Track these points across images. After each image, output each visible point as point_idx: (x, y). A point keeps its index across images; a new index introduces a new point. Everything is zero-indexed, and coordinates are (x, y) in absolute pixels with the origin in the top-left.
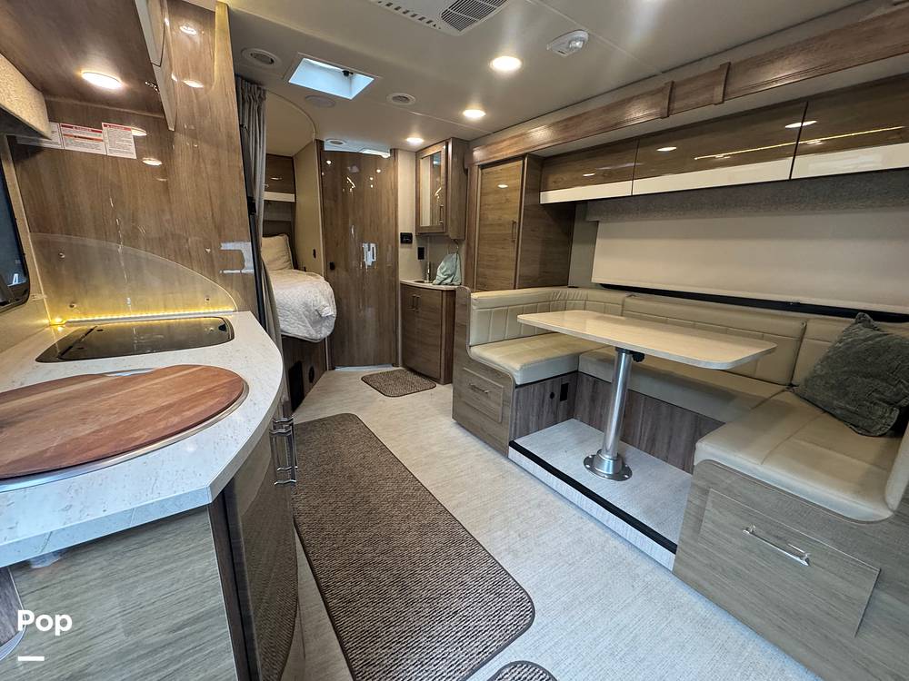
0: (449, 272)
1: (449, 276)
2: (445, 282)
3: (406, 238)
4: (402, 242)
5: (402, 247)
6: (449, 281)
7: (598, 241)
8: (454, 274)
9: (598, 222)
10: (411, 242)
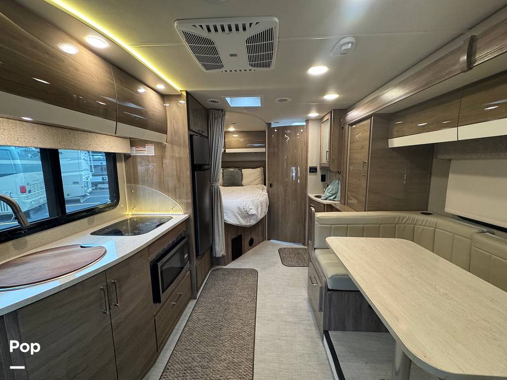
0: (333, 192)
1: (333, 194)
2: (330, 198)
3: (313, 170)
4: (310, 172)
5: (310, 175)
6: (332, 198)
7: (451, 176)
8: (336, 193)
9: (450, 160)
10: (316, 172)
